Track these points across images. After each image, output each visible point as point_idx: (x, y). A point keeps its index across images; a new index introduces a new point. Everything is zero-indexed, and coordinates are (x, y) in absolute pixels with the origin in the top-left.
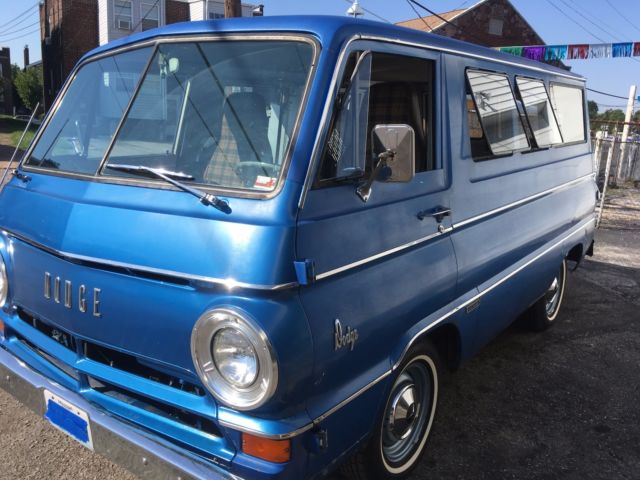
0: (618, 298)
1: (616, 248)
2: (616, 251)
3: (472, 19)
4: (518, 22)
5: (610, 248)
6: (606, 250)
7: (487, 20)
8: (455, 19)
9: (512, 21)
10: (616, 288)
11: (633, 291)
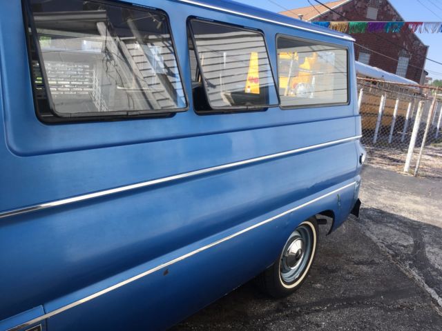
0: (386, 258)
1: (418, 199)
2: (416, 202)
3: (354, 6)
4: (389, 10)
5: (412, 197)
6: (406, 201)
7: (366, 8)
8: (340, 6)
9: (385, 9)
10: (389, 246)
11: (404, 251)
